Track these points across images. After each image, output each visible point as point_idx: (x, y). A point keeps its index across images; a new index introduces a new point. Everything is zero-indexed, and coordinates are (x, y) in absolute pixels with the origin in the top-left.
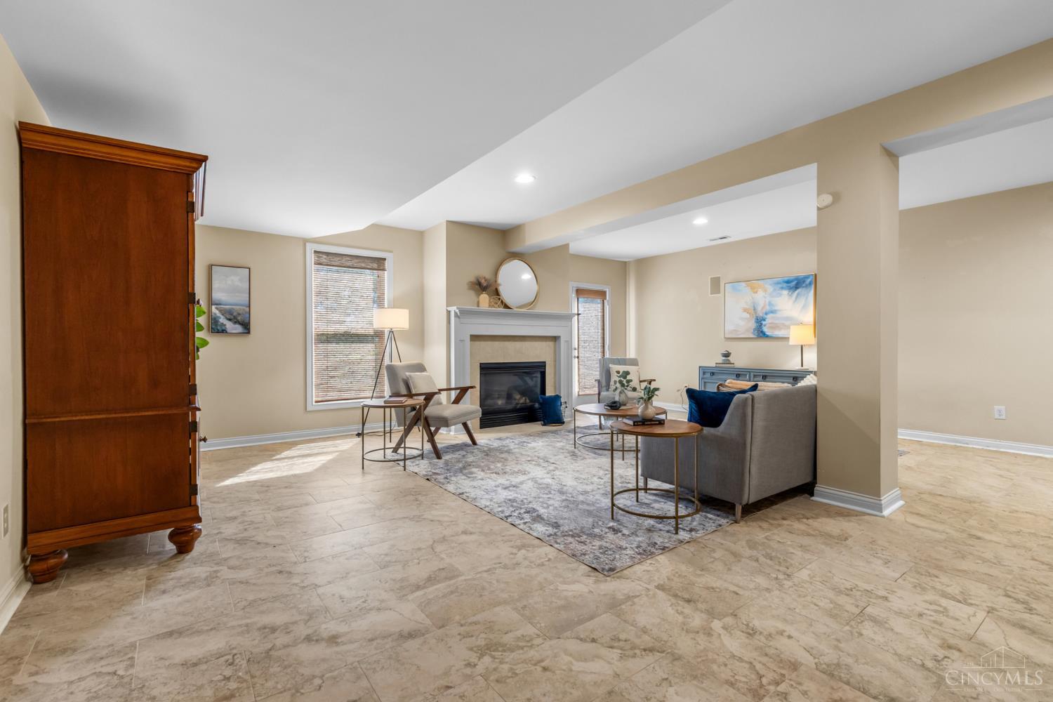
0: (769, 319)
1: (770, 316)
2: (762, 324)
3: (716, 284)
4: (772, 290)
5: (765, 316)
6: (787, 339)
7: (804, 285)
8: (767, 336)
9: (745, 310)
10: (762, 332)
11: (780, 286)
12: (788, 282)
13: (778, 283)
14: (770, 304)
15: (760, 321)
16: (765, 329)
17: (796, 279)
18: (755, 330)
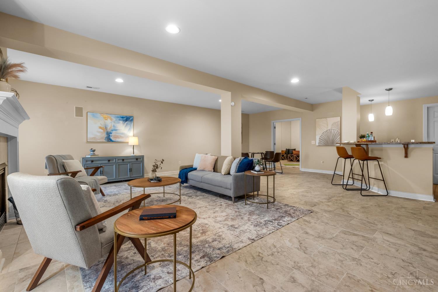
1: (114, 132)
2: (110, 135)
4: (115, 120)
5: (112, 132)
6: (128, 142)
7: (129, 120)
8: (113, 141)
9: (100, 128)
10: (110, 139)
11: (119, 119)
12: (122, 118)
14: (114, 126)
15: (108, 134)
16: (111, 138)
17: (126, 117)
18: (106, 138)
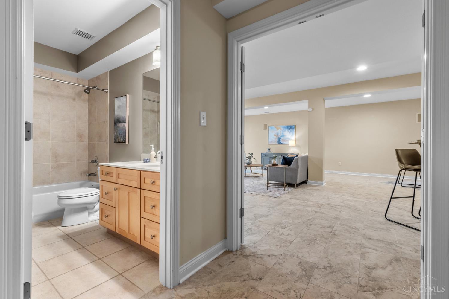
0: (282, 138)
1: (282, 137)
3: (265, 127)
4: (283, 129)
6: (288, 144)
7: (292, 128)
9: (275, 135)
10: (280, 142)
12: (287, 127)
13: (285, 127)
14: (282, 134)
15: (279, 139)
16: (281, 141)
17: (290, 126)
18: (278, 141)
